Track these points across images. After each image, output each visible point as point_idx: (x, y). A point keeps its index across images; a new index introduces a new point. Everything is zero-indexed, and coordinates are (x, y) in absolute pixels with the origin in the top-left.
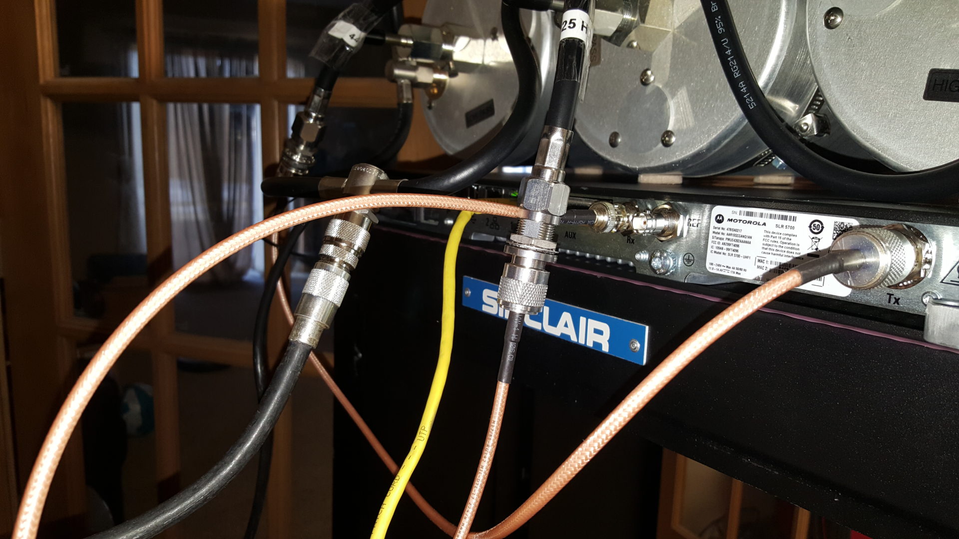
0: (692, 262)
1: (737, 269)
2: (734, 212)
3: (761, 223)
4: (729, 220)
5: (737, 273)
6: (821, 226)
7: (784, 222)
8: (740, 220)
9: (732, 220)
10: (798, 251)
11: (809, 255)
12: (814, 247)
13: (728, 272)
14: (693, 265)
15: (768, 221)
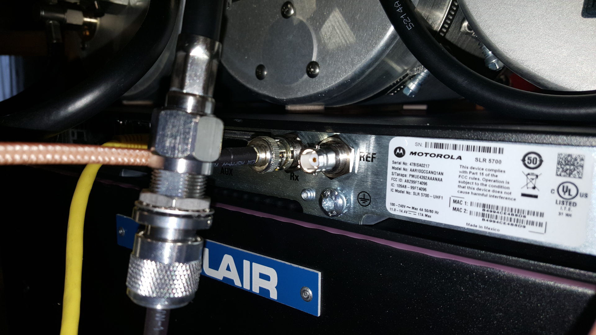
0: (369, 202)
1: (426, 210)
2: (418, 144)
3: (455, 157)
4: (412, 153)
5: (426, 215)
6: (538, 159)
7: (487, 156)
8: (426, 154)
9: (415, 153)
10: (507, 191)
11: (523, 195)
12: (531, 185)
13: (414, 214)
14: (369, 205)
15: (464, 154)
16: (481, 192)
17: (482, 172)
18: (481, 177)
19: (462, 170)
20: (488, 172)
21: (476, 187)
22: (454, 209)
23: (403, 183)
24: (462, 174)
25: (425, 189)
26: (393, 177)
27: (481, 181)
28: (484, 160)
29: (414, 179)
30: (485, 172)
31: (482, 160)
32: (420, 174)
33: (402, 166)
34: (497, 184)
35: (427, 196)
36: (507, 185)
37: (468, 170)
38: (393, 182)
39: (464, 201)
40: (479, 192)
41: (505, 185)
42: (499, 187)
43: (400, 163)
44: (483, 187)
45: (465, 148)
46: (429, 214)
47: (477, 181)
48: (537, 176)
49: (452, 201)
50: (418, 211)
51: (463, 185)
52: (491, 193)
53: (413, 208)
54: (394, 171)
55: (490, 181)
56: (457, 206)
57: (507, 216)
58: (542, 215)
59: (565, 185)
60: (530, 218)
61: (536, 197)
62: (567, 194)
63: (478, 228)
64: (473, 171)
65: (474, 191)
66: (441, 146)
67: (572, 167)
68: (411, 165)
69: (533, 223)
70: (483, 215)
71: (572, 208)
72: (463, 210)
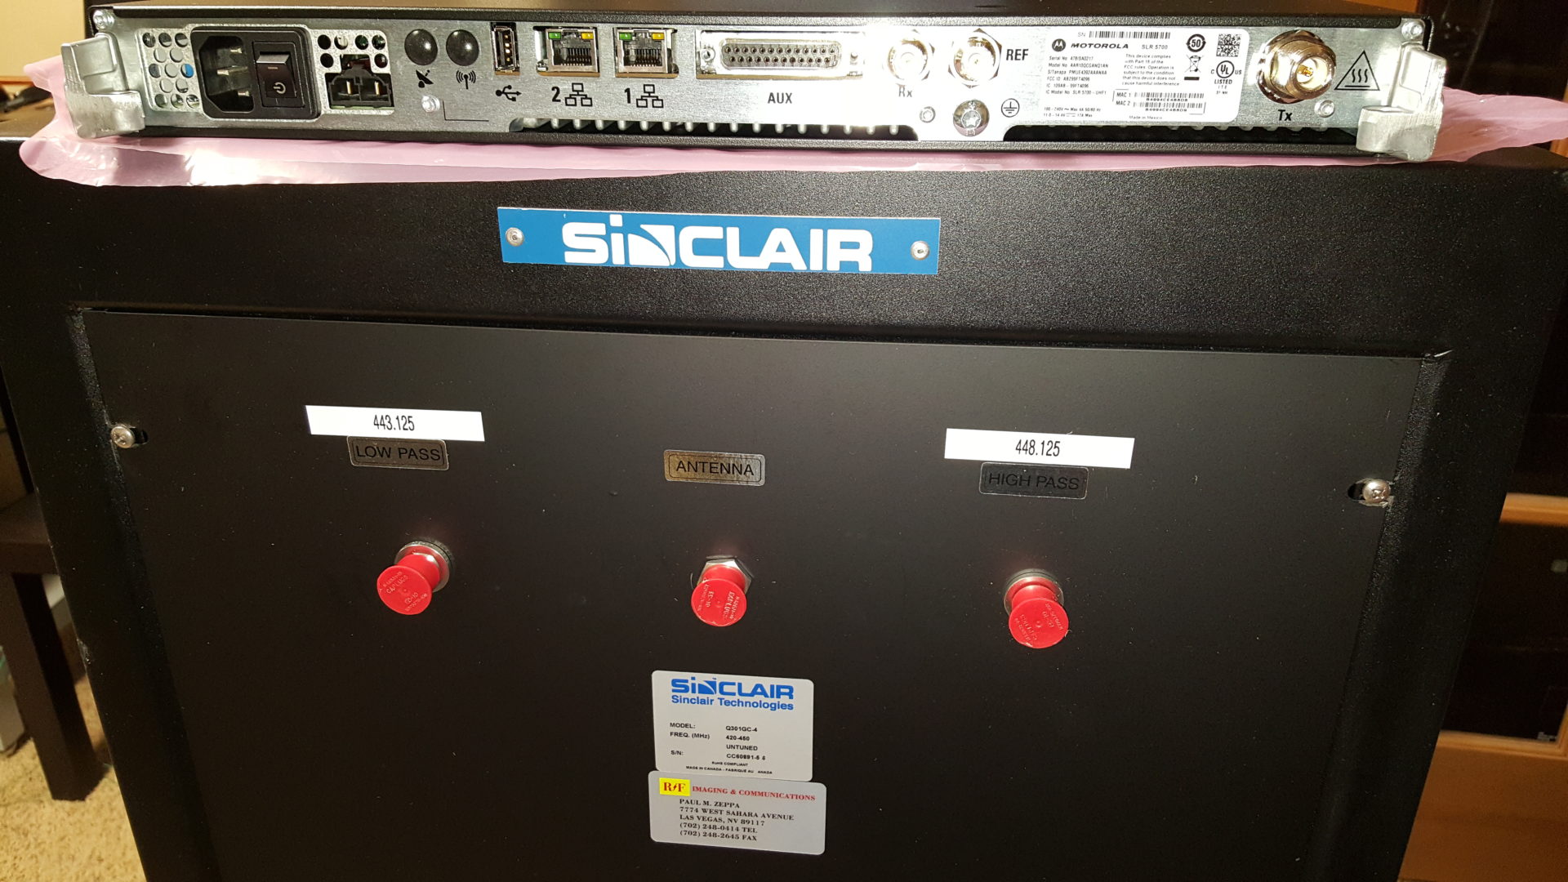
0: (1016, 110)
1: (1087, 110)
2: (1081, 34)
3: (1121, 45)
4: (1074, 45)
5: (1087, 115)
6: (1202, 41)
7: (1153, 41)
8: (1090, 45)
9: (1078, 45)
10: (1172, 76)
11: (1186, 78)
12: (1194, 68)
13: (1073, 117)
14: (1017, 115)
15: (1131, 41)
16: (1146, 81)
17: (1147, 59)
18: (1146, 65)
19: (1129, 59)
20: (1154, 59)
21: (1141, 76)
22: (1118, 103)
23: (1062, 82)
24: (1127, 64)
25: (1087, 86)
26: (1050, 75)
27: (1147, 69)
28: (1151, 46)
29: (1074, 75)
30: (1151, 59)
31: (1148, 47)
32: (1083, 69)
33: (1061, 62)
34: (1162, 70)
35: (1089, 92)
36: (1171, 71)
37: (1134, 59)
38: (1049, 81)
39: (1128, 92)
40: (1144, 81)
41: (1169, 70)
42: (1164, 73)
43: (1058, 59)
44: (1148, 76)
45: (1132, 35)
46: (1090, 113)
47: (1142, 70)
48: (1200, 58)
49: (1116, 94)
50: (1078, 112)
51: (1127, 76)
52: (1156, 81)
53: (1072, 109)
54: (1051, 68)
55: (1155, 68)
56: (1121, 99)
57: (1170, 102)
58: (1202, 96)
59: (1223, 64)
60: (1191, 101)
61: (1197, 79)
62: (1225, 72)
63: (1141, 120)
64: (1139, 59)
65: (1139, 81)
66: (1107, 34)
67: (1230, 47)
68: (1072, 59)
69: (1193, 105)
70: (1147, 105)
71: (1228, 85)
72: (1126, 103)
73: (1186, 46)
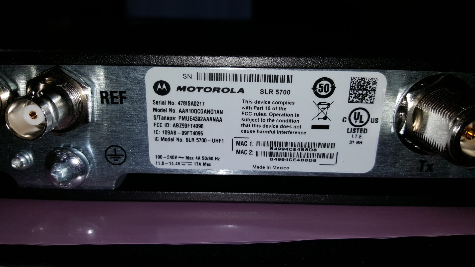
0: (123, 158)
1: (204, 158)
2: (186, 76)
3: (236, 90)
4: (179, 89)
5: (205, 164)
6: (330, 86)
7: (274, 86)
8: (199, 88)
9: (184, 88)
10: (297, 124)
11: (314, 127)
13: (189, 165)
14: (125, 163)
15: (246, 85)
16: (268, 129)
17: (268, 105)
19: (245, 105)
20: (275, 106)
21: (262, 124)
22: (238, 152)
23: (171, 129)
24: (245, 110)
25: (201, 133)
26: (156, 121)
27: (268, 117)
28: (271, 91)
29: (185, 122)
30: (272, 106)
31: (268, 92)
32: (194, 115)
34: (285, 118)
35: (204, 140)
36: (296, 118)
37: (252, 105)
38: (156, 128)
39: (249, 141)
40: (266, 129)
41: (294, 118)
42: (288, 121)
43: (164, 103)
44: (270, 123)
45: (248, 78)
46: (208, 162)
47: (263, 117)
49: (235, 143)
50: (195, 160)
51: (247, 123)
52: (280, 129)
53: (187, 158)
54: (157, 114)
55: (277, 114)
56: (241, 148)
57: (296, 151)
58: (333, 146)
59: (357, 111)
60: (320, 150)
61: (327, 127)
62: (358, 121)
63: (266, 169)
64: (258, 105)
65: (260, 129)
66: (218, 77)
67: (365, 92)
68: (179, 103)
69: (323, 156)
70: (271, 154)
71: (363, 135)
72: (248, 152)
73: (312, 91)
